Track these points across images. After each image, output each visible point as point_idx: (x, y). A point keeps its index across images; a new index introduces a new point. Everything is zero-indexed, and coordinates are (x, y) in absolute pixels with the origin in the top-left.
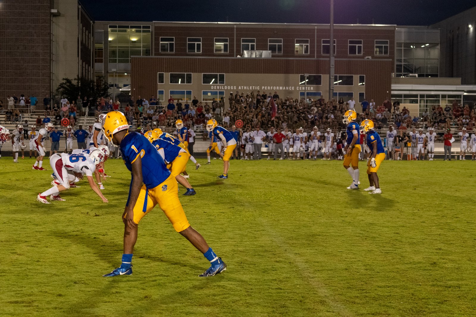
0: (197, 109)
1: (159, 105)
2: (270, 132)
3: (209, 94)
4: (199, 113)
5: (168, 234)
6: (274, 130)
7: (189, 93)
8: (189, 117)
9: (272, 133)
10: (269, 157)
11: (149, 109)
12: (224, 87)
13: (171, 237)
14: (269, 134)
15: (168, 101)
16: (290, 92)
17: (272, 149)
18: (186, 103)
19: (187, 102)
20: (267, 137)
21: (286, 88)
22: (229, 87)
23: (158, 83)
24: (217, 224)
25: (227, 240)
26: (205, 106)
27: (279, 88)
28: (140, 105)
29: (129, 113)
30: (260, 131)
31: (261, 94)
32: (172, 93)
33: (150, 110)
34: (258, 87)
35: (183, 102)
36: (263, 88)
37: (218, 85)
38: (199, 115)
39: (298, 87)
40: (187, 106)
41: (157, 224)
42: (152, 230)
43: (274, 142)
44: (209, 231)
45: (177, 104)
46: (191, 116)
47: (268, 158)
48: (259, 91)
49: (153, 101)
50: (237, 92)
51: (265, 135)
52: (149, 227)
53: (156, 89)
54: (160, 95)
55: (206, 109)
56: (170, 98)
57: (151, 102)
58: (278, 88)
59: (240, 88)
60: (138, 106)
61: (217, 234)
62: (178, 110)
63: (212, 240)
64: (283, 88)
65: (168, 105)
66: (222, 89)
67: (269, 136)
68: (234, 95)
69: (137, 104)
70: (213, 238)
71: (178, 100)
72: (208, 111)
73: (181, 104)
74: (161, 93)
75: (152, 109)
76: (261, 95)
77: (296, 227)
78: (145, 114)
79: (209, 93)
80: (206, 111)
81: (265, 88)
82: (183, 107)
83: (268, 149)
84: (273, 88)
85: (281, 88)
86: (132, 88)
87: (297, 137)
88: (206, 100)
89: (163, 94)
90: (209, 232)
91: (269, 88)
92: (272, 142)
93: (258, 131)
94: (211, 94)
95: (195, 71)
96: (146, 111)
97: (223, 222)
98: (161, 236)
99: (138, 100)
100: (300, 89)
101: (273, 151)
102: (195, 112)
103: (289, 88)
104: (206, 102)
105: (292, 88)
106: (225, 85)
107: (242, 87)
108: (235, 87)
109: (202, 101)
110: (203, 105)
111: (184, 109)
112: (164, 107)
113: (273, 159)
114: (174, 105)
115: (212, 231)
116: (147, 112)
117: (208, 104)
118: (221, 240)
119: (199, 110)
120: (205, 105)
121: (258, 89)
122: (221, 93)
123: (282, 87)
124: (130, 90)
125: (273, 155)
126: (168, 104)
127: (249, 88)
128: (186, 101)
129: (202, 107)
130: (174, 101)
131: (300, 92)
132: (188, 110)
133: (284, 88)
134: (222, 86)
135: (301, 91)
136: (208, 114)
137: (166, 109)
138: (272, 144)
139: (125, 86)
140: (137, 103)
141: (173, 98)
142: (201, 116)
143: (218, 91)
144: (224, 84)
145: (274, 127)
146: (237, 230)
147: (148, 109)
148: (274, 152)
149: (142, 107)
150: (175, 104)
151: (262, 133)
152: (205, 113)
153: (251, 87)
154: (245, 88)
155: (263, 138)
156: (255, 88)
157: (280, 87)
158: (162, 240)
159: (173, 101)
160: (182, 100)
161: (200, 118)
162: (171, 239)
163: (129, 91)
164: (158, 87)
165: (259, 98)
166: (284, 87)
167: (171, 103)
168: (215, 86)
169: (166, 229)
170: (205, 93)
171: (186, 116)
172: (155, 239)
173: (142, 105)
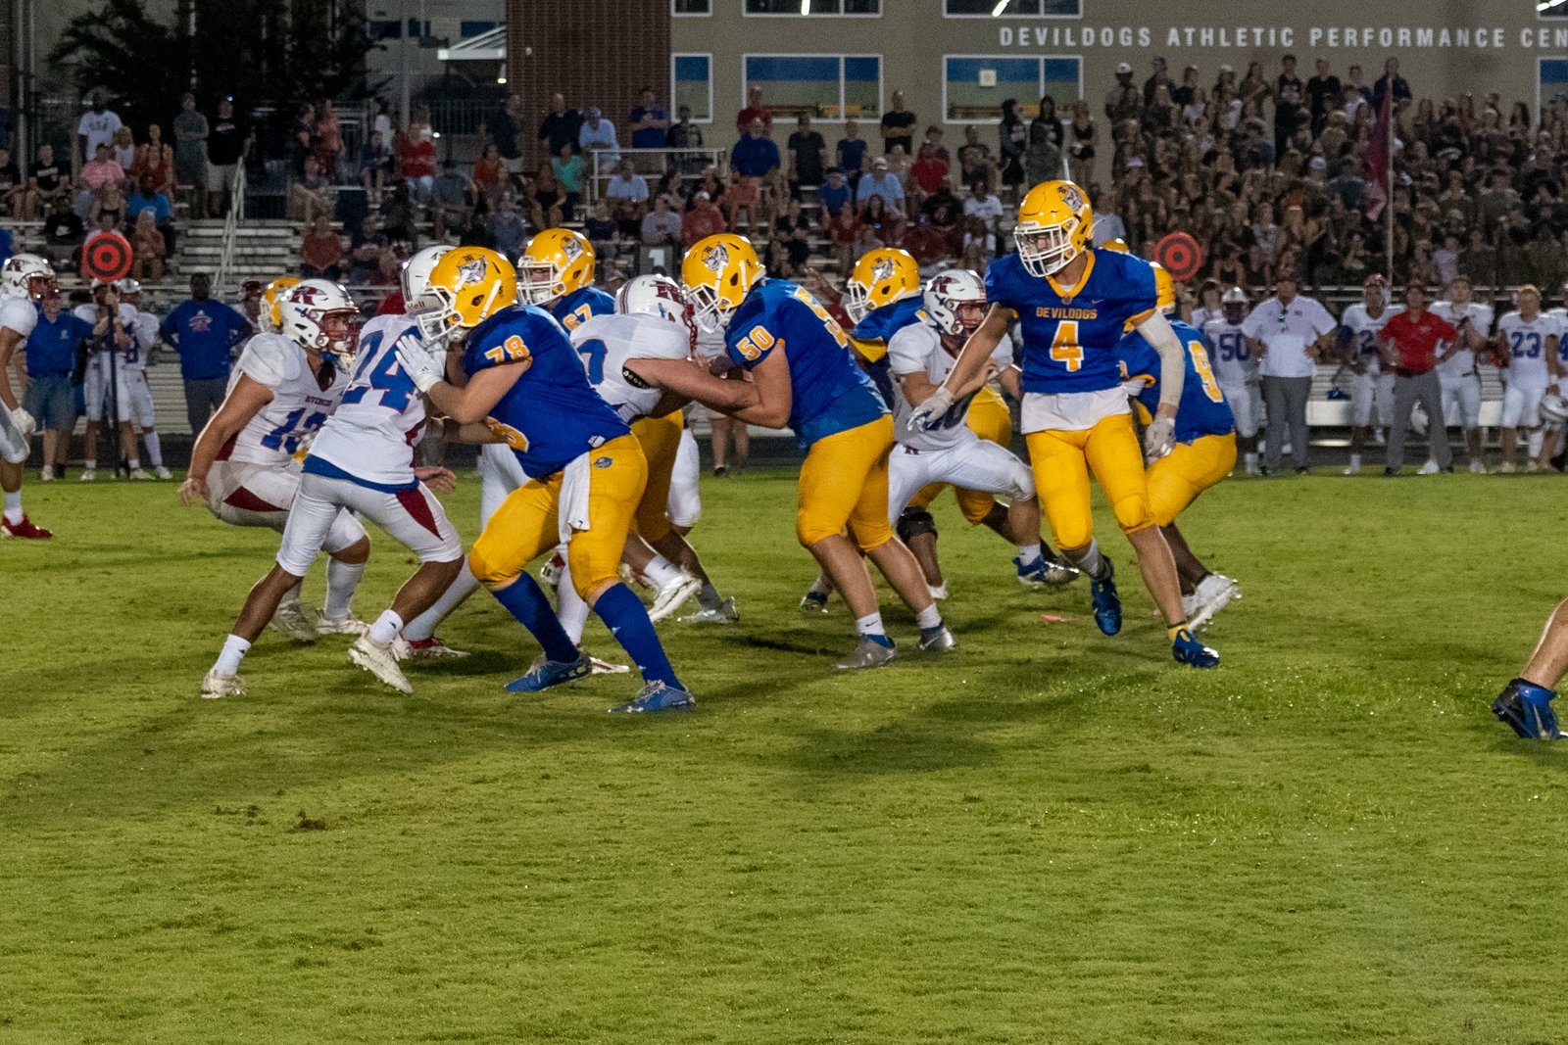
0: (915, 170)
1: (684, 144)
2: (1362, 306)
3: (988, 78)
4: (925, 194)
5: (748, 936)
6: (1387, 294)
7: (864, 70)
8: (867, 217)
9: (1374, 311)
10: (1355, 458)
11: (620, 169)
12: (1076, 36)
13: (767, 954)
14: (1358, 315)
15: (734, 119)
16: (1478, 61)
17: (1374, 411)
18: (844, 135)
19: (850, 127)
20: (1345, 334)
21: (1453, 37)
22: (1107, 31)
23: (674, 14)
24: (1046, 872)
25: (1114, 964)
26: (961, 150)
27: (1413, 38)
28: (566, 149)
29: (500, 199)
30: (1298, 298)
31: (1305, 72)
32: (759, 69)
33: (627, 179)
34: (1286, 31)
35: (832, 126)
36: (1315, 34)
37: (1041, 23)
38: (929, 207)
39: (1527, 31)
40: (853, 153)
41: (678, 873)
42: (651, 908)
43: (1385, 367)
44: (1001, 910)
45: (795, 141)
46: (875, 214)
47: (1347, 462)
48: (1289, 59)
49: (648, 120)
50: (1161, 63)
51: (1328, 325)
52: (630, 891)
53: (663, 46)
54: (688, 86)
55: (970, 169)
56: (744, 106)
57: (637, 127)
58: (1404, 35)
59: (1173, 37)
60: (556, 151)
61: (1048, 928)
62: (795, 177)
63: (1017, 965)
64: (1436, 37)
65: (737, 147)
66: (1063, 49)
67: (1357, 330)
68: (1139, 83)
69: (546, 142)
70: (1026, 954)
71: (800, 112)
72: (977, 179)
73: (817, 140)
74: (695, 69)
75: (639, 173)
76: (1304, 80)
77: (1531, 883)
78: (594, 203)
79: (983, 73)
80: (966, 178)
81: (1325, 37)
82: (831, 156)
83: (1349, 412)
84: (1376, 34)
85: (1425, 37)
86: (514, 45)
87: (1526, 332)
88: (969, 113)
89: (704, 76)
90: (1000, 919)
91: (1350, 36)
92: (1374, 366)
93: (1285, 300)
94: (999, 78)
96: (603, 184)
97: (1086, 858)
98: (706, 947)
99: (553, 116)
100: (1542, 44)
101: (1382, 420)
102: (899, 186)
103: (1472, 38)
104: (968, 129)
105: (1489, 37)
106: (1082, 23)
107: (1189, 31)
108: (1144, 32)
109: (946, 121)
110: (952, 144)
111: (831, 170)
112: (711, 161)
113: (1381, 468)
114: (771, 147)
115: (1020, 915)
116: (610, 193)
117: (980, 141)
118: (1074, 966)
119: (928, 171)
120: (964, 142)
121: (1287, 43)
122: (1061, 70)
123: (1430, 32)
124: (501, 53)
125: (1382, 449)
126: (734, 136)
127: (1231, 37)
128: (843, 120)
129: (943, 154)
130: (776, 121)
131: (1539, 58)
132: (859, 175)
133: (1445, 38)
134: (1062, 25)
135: (1543, 51)
136: (981, 199)
137: (726, 173)
138: (1375, 377)
139: (470, 29)
140: (542, 137)
141: (763, 102)
142: (941, 212)
143: (1042, 58)
144: (1080, 16)
145: (1385, 274)
146: (1168, 907)
147: (614, 172)
148: (1386, 431)
149: (576, 163)
150: (780, 140)
151: (1313, 316)
152: (961, 191)
153: (1240, 33)
154: (1207, 37)
155: (1317, 345)
156: (1265, 36)
157: (1420, 32)
158: (712, 974)
159: (766, 120)
160: (819, 114)
161: (934, 222)
162: (767, 963)
163: (495, 64)
164: (677, 35)
165: (1292, 96)
166: (1445, 32)
167: (755, 136)
168: (1023, 30)
169: (733, 902)
170: (962, 72)
171: (846, 209)
172: (666, 966)
173: (577, 150)
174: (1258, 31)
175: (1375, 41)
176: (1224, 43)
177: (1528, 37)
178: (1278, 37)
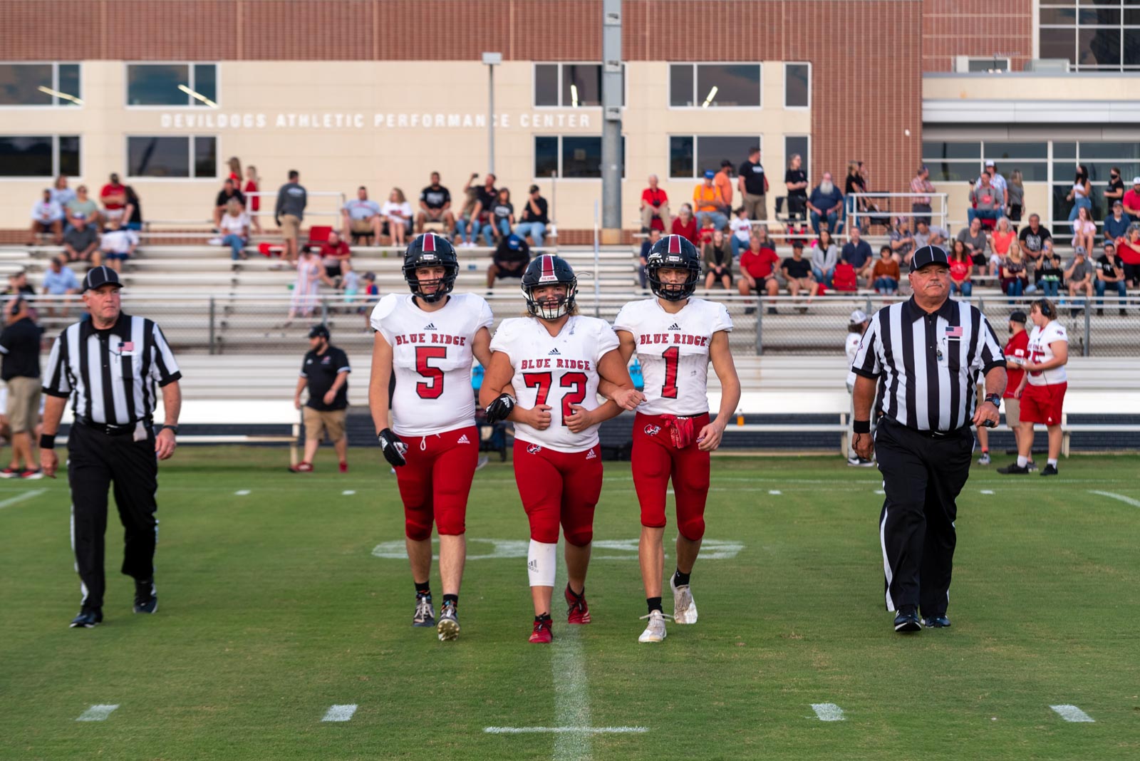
12: (215, 121)
21: (474, 120)
22: (235, 117)
27: (446, 120)
34: (359, 116)
36: (379, 118)
39: (524, 116)
58: (440, 119)
59: (281, 121)
64: (462, 119)
66: (206, 129)
81: (385, 120)
84: (420, 118)
85: (454, 120)
91: (402, 119)
95: (96, 56)
100: (536, 125)
105: (498, 121)
106: (220, 111)
107: (292, 117)
108: (261, 117)
121: (359, 125)
123: (457, 117)
127: (320, 120)
131: (534, 135)
133: (468, 121)
134: (205, 113)
143: (192, 135)
144: (218, 106)
153: (327, 119)
154: (304, 120)
156: (344, 120)
157: (451, 117)
166: (468, 117)
168: (178, 117)
174: (339, 117)
175: (419, 123)
176: (316, 125)
177: (526, 120)
178: (353, 120)
